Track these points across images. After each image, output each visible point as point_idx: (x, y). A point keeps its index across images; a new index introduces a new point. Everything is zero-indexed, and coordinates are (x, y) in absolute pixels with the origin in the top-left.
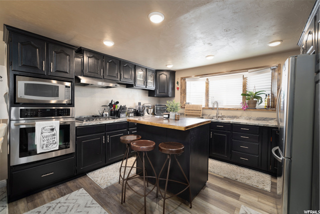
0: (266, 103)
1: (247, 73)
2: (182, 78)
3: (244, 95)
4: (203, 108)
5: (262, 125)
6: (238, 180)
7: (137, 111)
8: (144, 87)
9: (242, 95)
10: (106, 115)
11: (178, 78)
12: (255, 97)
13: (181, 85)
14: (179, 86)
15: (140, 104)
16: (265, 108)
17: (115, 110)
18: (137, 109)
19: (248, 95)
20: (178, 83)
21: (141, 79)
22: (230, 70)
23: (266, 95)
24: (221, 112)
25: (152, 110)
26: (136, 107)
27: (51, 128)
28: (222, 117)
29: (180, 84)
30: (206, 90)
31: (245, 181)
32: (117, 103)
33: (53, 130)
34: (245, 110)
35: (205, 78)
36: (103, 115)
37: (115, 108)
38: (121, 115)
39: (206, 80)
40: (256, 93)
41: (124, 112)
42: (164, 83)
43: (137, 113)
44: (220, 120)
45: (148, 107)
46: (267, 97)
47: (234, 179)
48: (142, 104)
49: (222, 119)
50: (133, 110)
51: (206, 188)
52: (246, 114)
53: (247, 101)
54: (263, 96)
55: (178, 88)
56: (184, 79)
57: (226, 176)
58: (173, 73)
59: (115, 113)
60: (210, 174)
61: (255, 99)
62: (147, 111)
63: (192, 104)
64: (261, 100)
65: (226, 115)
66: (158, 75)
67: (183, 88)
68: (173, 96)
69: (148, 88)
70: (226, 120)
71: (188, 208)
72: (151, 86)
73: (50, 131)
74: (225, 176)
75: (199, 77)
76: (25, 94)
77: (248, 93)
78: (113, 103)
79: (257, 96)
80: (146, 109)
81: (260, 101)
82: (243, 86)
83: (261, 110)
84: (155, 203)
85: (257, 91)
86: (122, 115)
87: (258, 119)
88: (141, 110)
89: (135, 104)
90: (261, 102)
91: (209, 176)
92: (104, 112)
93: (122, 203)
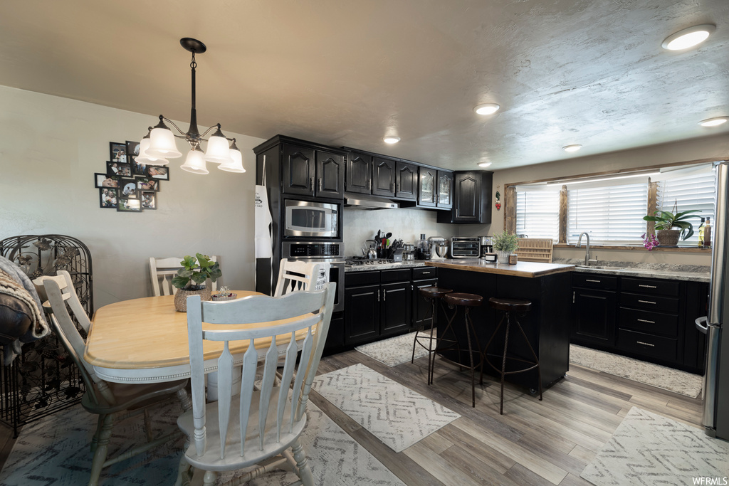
0: (703, 235)
1: (659, 173)
2: (507, 186)
3: (650, 219)
4: (555, 247)
5: (686, 279)
6: (631, 378)
7: (419, 249)
8: (433, 206)
9: (646, 218)
10: (373, 256)
11: (498, 186)
12: (676, 223)
13: (505, 200)
14: (501, 202)
15: (423, 236)
16: (700, 247)
17: (385, 248)
18: (419, 245)
19: (661, 219)
20: (498, 195)
21: (428, 191)
22: (618, 169)
23: (703, 220)
24: (595, 253)
25: (446, 248)
26: (416, 242)
27: (321, 271)
28: (599, 264)
29: (502, 197)
30: (561, 210)
31: (644, 379)
32: (390, 235)
33: (323, 274)
34: (650, 250)
35: (559, 186)
36: (368, 257)
37: (385, 244)
38: (395, 256)
39: (561, 189)
40: (678, 215)
41: (399, 253)
42: (470, 195)
43: (420, 254)
44: (593, 269)
45: (438, 243)
46: (705, 224)
47: (623, 376)
48: (427, 237)
49: (598, 268)
50: (412, 249)
51: (566, 382)
52: (653, 258)
53: (656, 231)
54: (695, 222)
55: (498, 206)
56: (510, 187)
57: (606, 370)
58: (487, 176)
59: (386, 254)
60: (572, 366)
61: (675, 228)
62: (437, 250)
63: (529, 237)
64: (691, 229)
65: (607, 260)
66: (458, 182)
67: (510, 204)
68: (489, 221)
69: (440, 207)
70: (605, 269)
71: (536, 400)
72: (445, 203)
73: (320, 276)
74: (602, 370)
75: (546, 183)
76: (293, 224)
77: (659, 215)
78: (381, 236)
79: (679, 221)
80: (434, 246)
81: (687, 230)
82: (650, 200)
83: (690, 250)
84: (481, 390)
85: (680, 210)
86: (397, 257)
87: (681, 269)
88: (427, 248)
89: (414, 237)
90: (691, 233)
91: (570, 367)
92: (369, 252)
93: (429, 384)
